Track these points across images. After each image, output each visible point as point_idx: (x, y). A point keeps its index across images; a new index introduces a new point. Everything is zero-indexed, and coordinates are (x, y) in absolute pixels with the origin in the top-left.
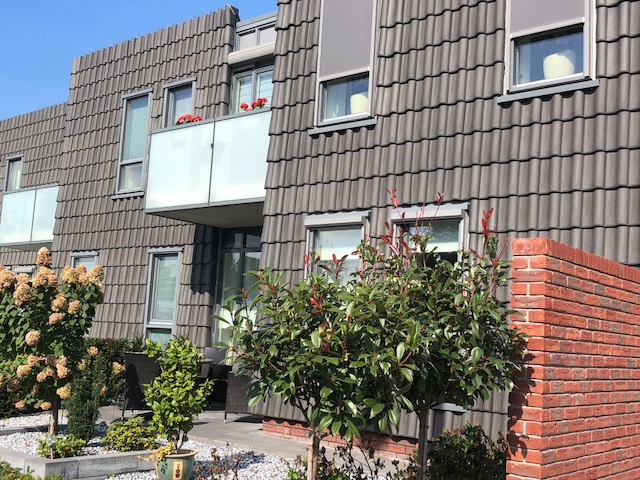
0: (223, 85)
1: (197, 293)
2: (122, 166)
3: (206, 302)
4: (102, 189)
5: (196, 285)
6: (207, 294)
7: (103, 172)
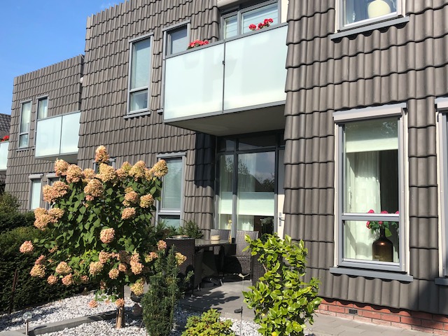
0: (214, 23)
1: (201, 187)
2: (131, 93)
3: (209, 194)
4: (116, 111)
5: (199, 180)
6: (209, 188)
7: (116, 98)
